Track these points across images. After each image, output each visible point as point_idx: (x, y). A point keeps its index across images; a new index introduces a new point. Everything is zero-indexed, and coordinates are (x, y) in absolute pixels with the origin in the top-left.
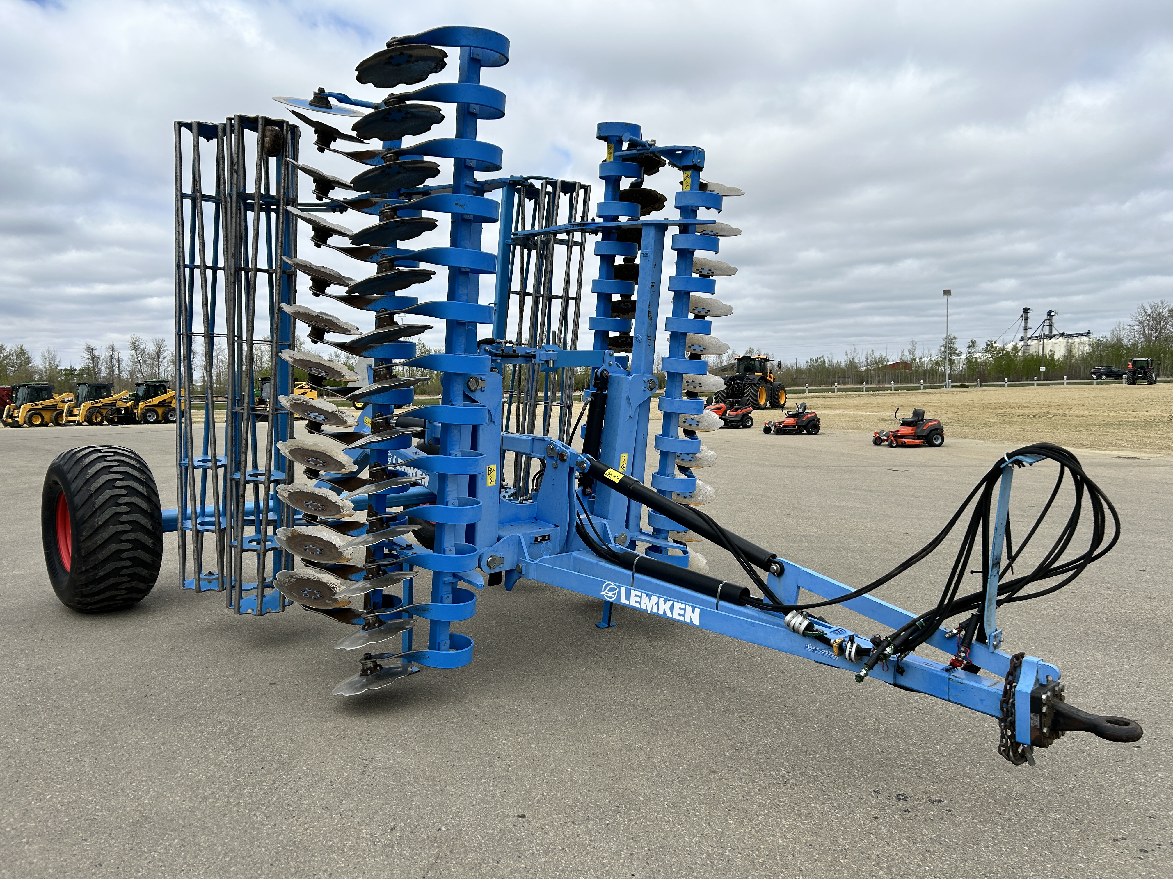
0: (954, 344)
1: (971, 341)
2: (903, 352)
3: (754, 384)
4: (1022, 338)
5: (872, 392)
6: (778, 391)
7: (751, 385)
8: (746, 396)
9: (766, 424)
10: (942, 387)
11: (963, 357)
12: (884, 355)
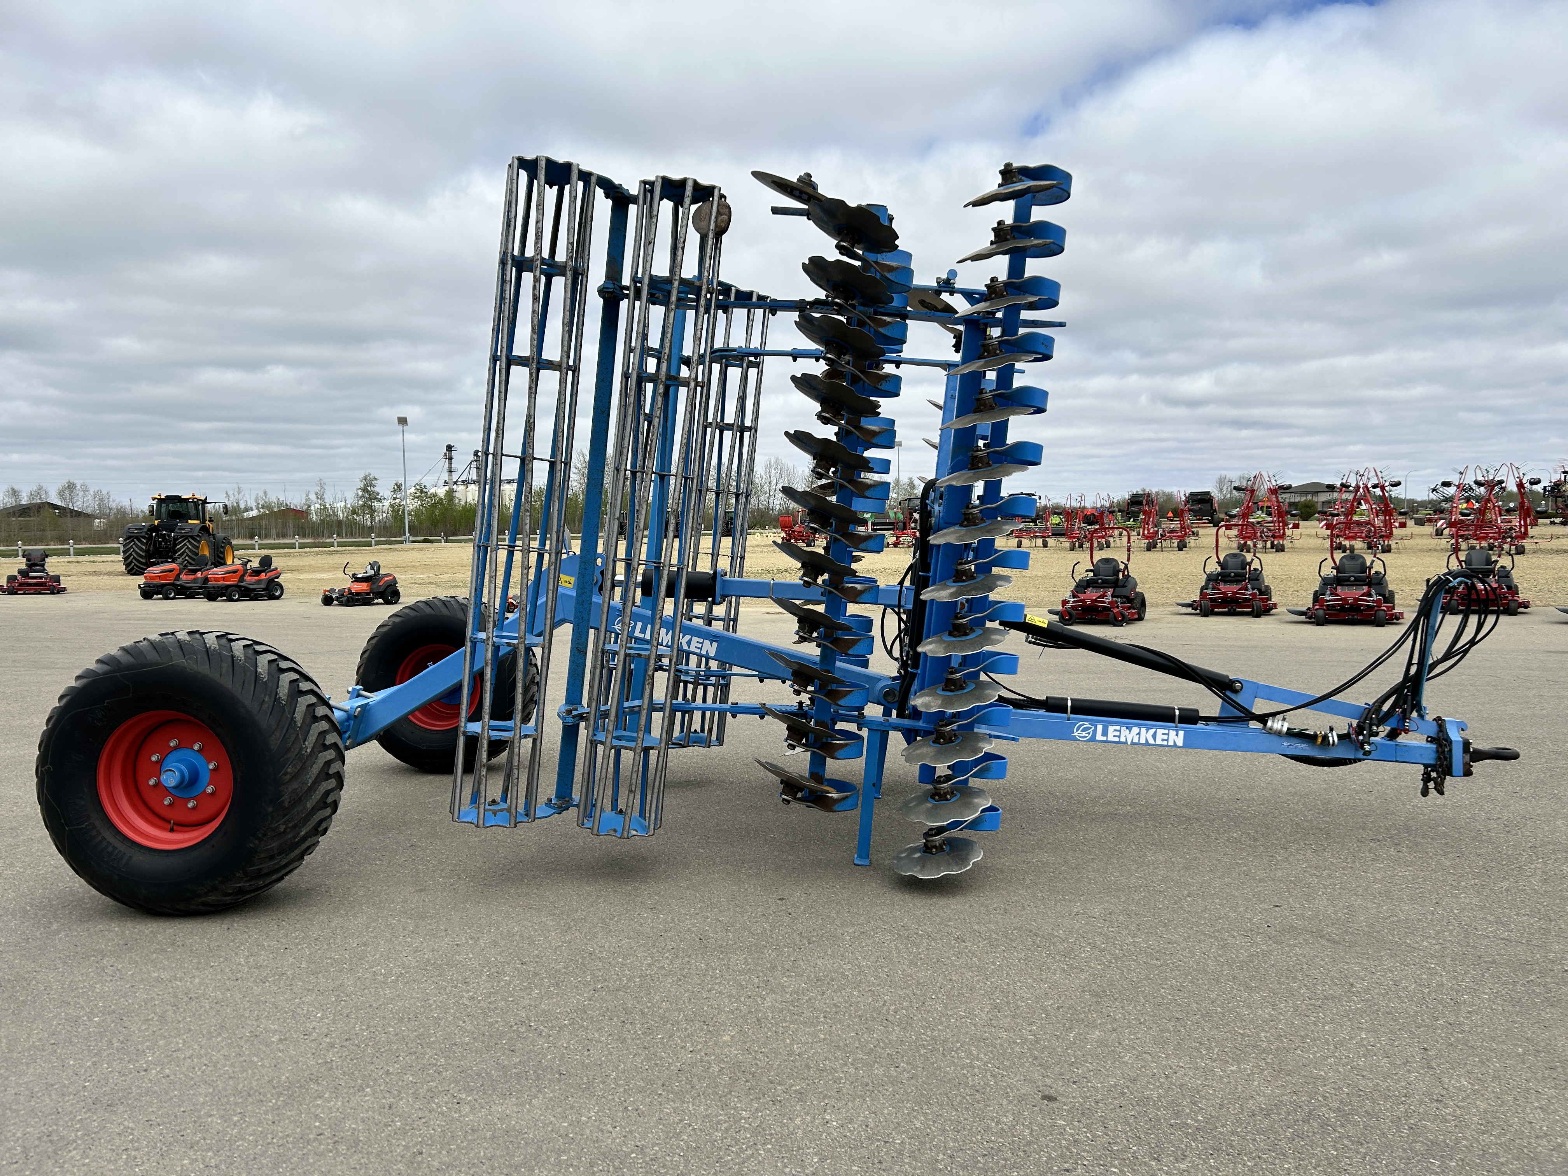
0: (374, 486)
1: (396, 484)
2: (307, 496)
3: (192, 537)
4: (445, 482)
5: (308, 550)
6: (224, 548)
7: (187, 538)
8: (181, 555)
9: (325, 591)
10: (401, 542)
11: (387, 503)
12: (282, 498)
